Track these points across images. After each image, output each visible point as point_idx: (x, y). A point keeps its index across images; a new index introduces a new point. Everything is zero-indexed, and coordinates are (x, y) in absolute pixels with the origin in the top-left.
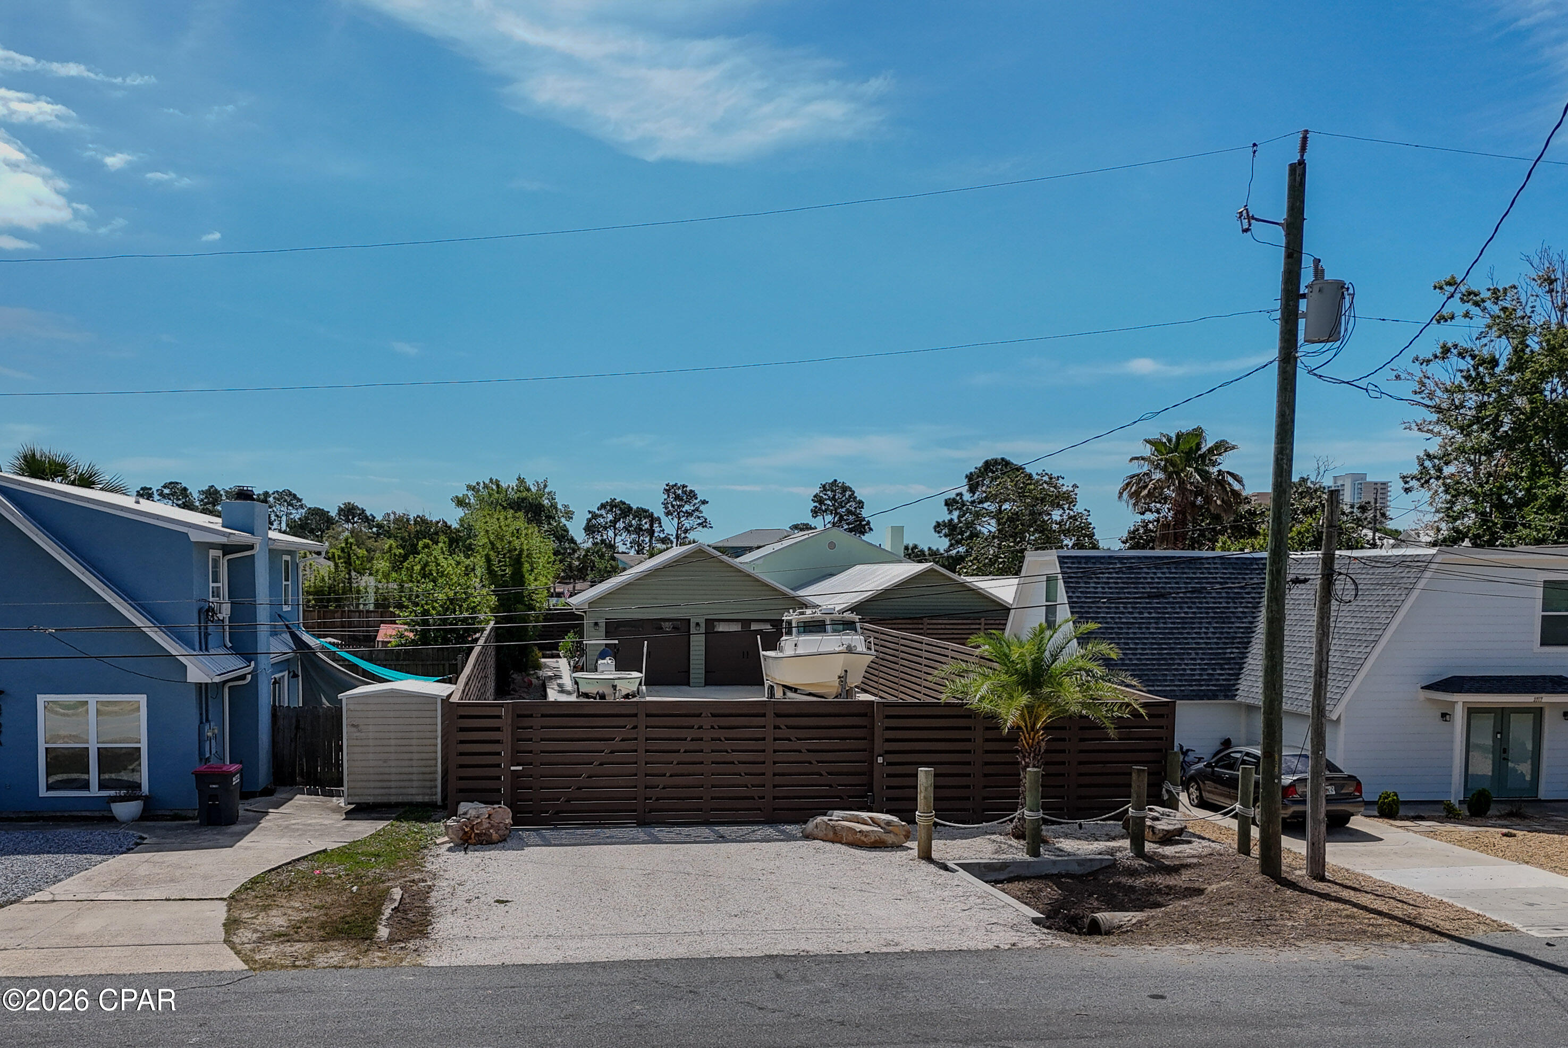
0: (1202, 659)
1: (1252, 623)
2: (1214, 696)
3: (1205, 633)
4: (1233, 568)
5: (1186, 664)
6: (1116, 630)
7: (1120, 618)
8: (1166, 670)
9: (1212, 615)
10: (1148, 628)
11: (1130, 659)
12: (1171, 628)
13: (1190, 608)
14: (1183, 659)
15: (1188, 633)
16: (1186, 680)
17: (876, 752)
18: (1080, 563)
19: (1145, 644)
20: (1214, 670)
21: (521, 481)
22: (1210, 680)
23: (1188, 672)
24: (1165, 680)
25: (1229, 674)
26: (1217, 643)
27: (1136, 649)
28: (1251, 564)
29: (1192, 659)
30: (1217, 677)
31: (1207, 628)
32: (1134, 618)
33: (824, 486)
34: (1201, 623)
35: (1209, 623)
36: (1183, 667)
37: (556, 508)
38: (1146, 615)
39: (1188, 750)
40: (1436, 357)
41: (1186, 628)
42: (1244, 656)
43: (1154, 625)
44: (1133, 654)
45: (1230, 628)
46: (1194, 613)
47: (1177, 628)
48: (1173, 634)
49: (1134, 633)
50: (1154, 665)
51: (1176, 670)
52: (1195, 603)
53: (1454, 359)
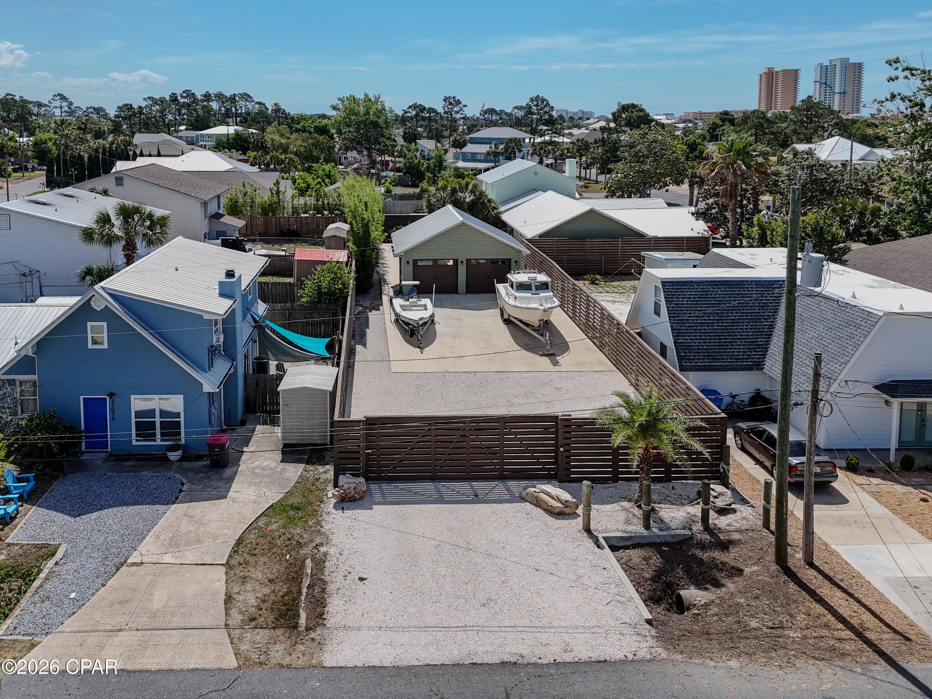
0: (744, 345)
1: (773, 322)
2: (749, 368)
3: (746, 329)
4: (763, 288)
5: (735, 349)
6: (695, 328)
7: (697, 320)
8: (723, 352)
9: (749, 317)
10: (713, 326)
11: (702, 346)
12: (726, 326)
13: (737, 313)
14: (732, 345)
15: (736, 329)
16: (734, 359)
17: (559, 445)
18: (673, 285)
19: (711, 336)
20: (751, 352)
21: (366, 95)
22: (749, 358)
23: (736, 353)
24: (723, 359)
25: (760, 355)
26: (752, 335)
27: (706, 339)
28: (773, 285)
29: (738, 345)
30: (752, 356)
31: (747, 326)
32: (705, 320)
33: (532, 99)
34: (743, 323)
35: (748, 322)
36: (733, 350)
37: (385, 110)
38: (712, 318)
39: (735, 395)
40: (887, 100)
41: (734, 326)
42: (768, 343)
43: (716, 324)
44: (704, 342)
45: (760, 325)
46: (739, 316)
47: (730, 326)
48: (727, 329)
49: (705, 329)
50: (715, 349)
51: (729, 352)
52: (739, 310)
53: (898, 101)
